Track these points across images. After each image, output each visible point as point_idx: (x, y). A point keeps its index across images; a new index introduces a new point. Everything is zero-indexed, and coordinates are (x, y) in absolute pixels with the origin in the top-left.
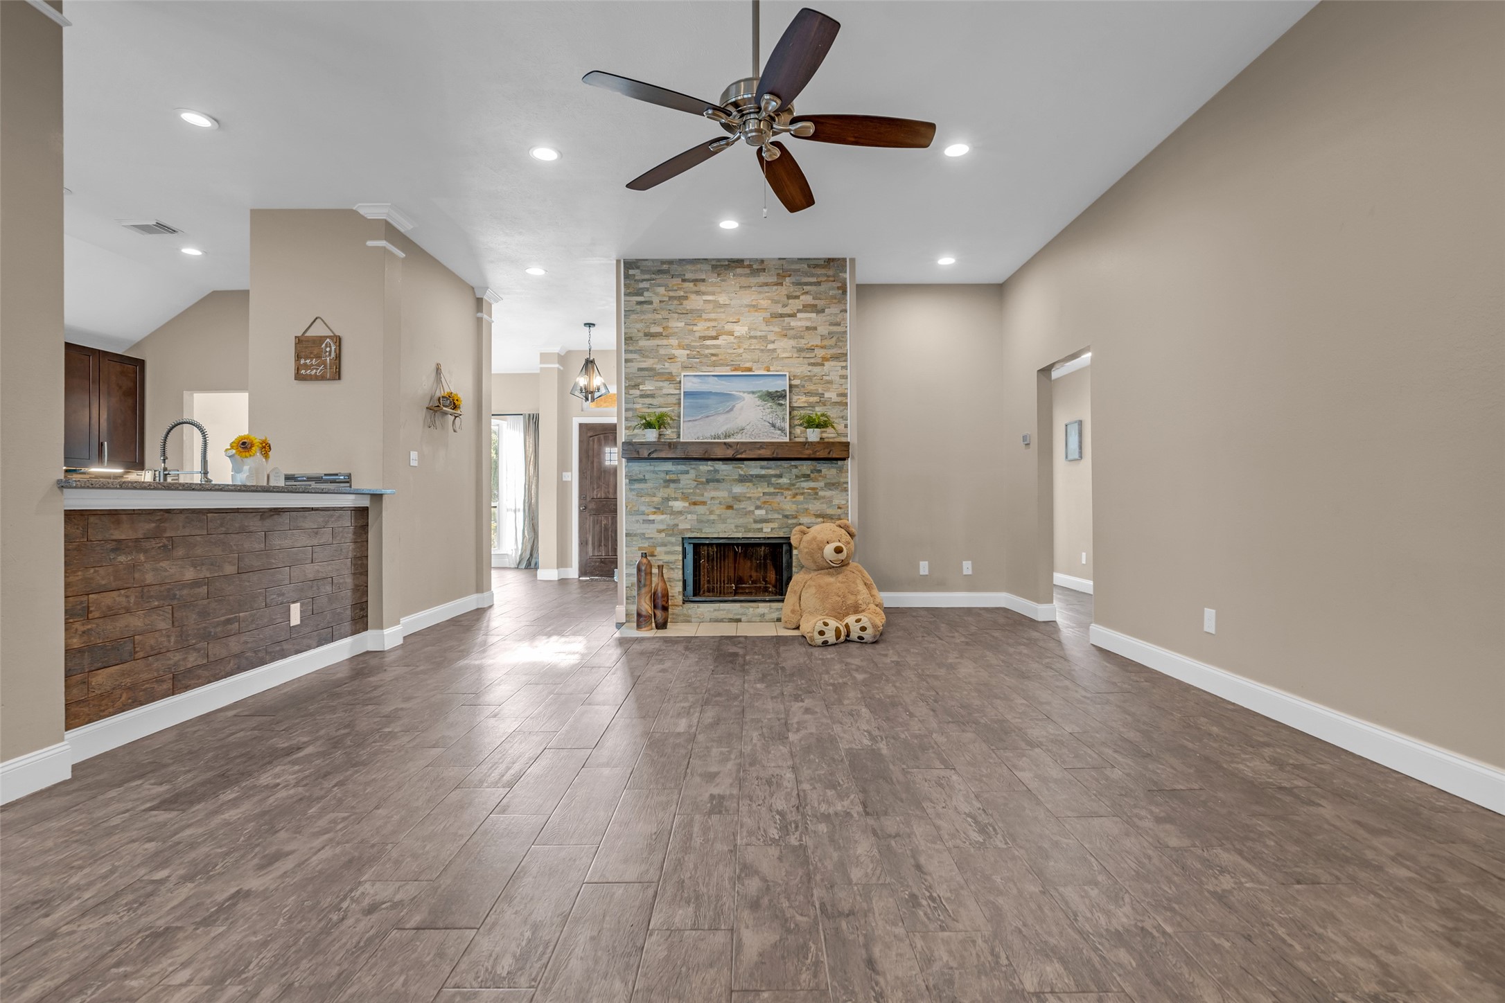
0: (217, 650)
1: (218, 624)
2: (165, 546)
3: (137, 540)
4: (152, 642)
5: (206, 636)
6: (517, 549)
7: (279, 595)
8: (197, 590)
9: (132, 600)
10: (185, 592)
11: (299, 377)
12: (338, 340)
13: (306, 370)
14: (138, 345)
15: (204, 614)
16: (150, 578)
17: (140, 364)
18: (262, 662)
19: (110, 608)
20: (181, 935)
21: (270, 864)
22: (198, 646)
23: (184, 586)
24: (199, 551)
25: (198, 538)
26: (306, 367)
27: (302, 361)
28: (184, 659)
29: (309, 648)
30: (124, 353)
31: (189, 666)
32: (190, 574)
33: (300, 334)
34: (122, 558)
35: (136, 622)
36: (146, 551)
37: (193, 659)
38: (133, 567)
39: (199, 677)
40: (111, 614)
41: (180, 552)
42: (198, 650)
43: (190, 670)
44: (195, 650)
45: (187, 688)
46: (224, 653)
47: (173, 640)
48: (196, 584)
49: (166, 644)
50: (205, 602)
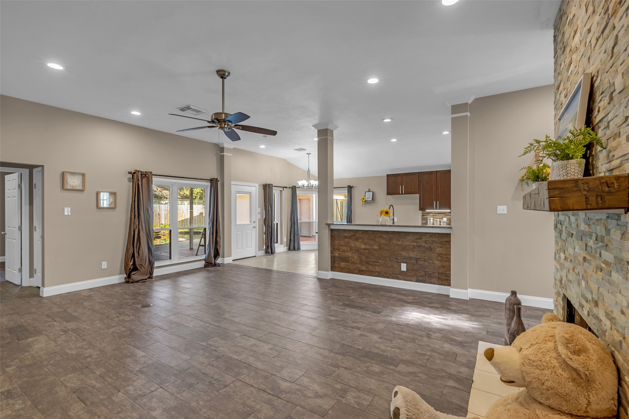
0: (371, 268)
1: (372, 261)
2: (356, 238)
3: (350, 236)
4: (353, 260)
5: (368, 263)
7: (396, 259)
8: (365, 251)
9: (349, 249)
10: (362, 250)
15: (367, 257)
16: (352, 245)
18: (388, 277)
19: (344, 250)
22: (365, 265)
23: (361, 249)
24: (366, 241)
25: (366, 238)
28: (362, 267)
31: (363, 269)
32: (363, 246)
34: (346, 240)
35: (349, 254)
36: (352, 239)
37: (364, 268)
38: (348, 242)
39: (366, 273)
40: (344, 251)
41: (360, 240)
42: (366, 266)
43: (363, 270)
44: (365, 266)
45: (362, 274)
46: (374, 270)
47: (358, 261)
48: (365, 249)
49: (356, 262)
50: (368, 254)
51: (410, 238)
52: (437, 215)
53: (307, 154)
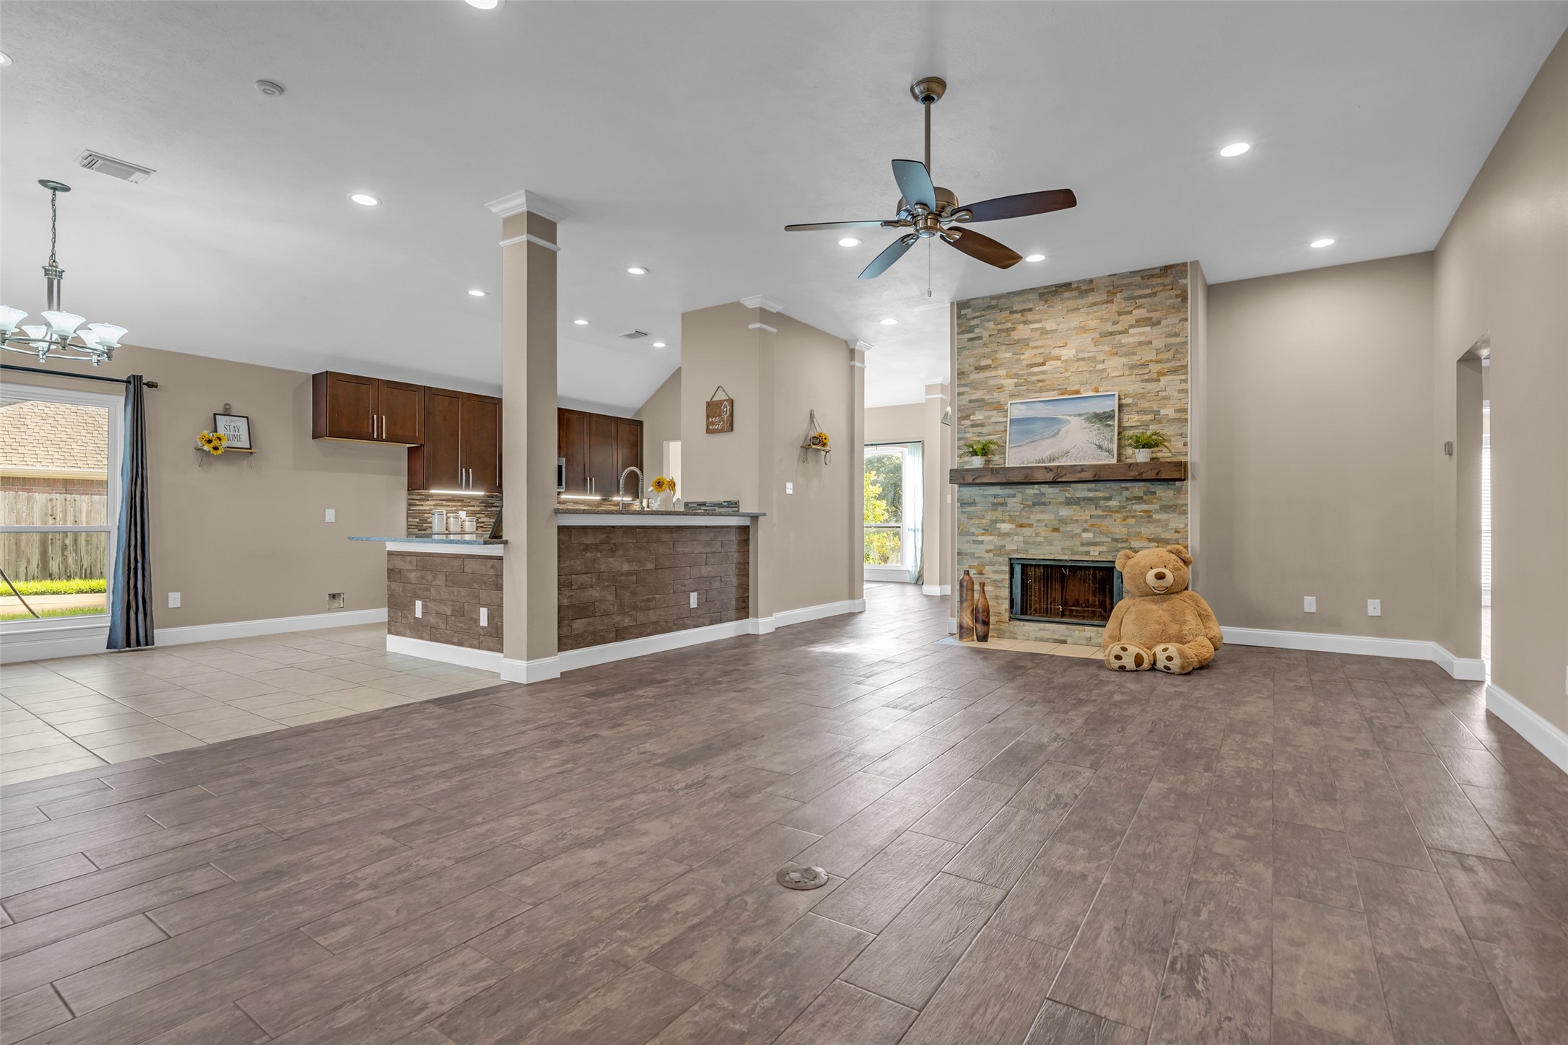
0: (641, 617)
1: (643, 601)
2: (612, 549)
3: (596, 544)
4: (605, 607)
5: (635, 607)
6: (916, 566)
7: (682, 586)
8: (630, 578)
9: (594, 580)
10: (623, 578)
11: (709, 431)
12: (731, 402)
13: (713, 426)
14: (639, 412)
15: (634, 593)
16: (603, 568)
17: (640, 423)
18: (670, 630)
19: (582, 584)
20: (564, 744)
21: (615, 727)
22: (630, 613)
23: (622, 575)
24: (631, 553)
25: (631, 544)
26: (713, 423)
27: (710, 420)
28: (623, 620)
29: (703, 625)
30: (634, 416)
31: (625, 625)
32: (626, 567)
33: (709, 400)
34: (588, 555)
35: (595, 593)
36: (601, 551)
37: (627, 622)
38: (594, 561)
39: (631, 633)
40: (583, 587)
41: (620, 553)
42: (630, 616)
43: (625, 628)
44: (629, 615)
45: (624, 639)
46: (646, 620)
47: (616, 607)
48: (629, 574)
49: (612, 609)
50: (635, 585)
51: (704, 537)
52: (445, 503)
53: (43, 183)
